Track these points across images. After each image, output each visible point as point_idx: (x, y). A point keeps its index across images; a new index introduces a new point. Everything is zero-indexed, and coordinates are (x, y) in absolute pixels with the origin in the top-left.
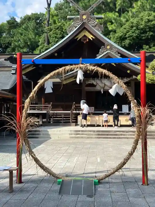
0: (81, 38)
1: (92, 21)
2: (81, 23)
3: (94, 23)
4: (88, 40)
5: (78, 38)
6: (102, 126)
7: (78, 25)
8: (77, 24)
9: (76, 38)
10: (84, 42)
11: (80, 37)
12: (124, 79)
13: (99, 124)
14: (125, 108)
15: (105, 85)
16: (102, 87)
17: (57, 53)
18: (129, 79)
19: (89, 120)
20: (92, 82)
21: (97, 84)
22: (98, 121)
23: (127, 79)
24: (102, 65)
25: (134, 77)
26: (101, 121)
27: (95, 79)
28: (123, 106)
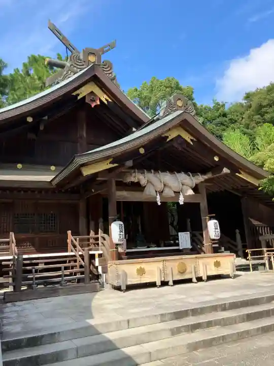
0: (85, 96)
1: (106, 70)
3: (109, 74)
4: (99, 103)
5: (78, 95)
6: (171, 283)
7: (79, 70)
8: (78, 68)
9: (74, 94)
10: (91, 106)
11: (83, 92)
12: (197, 177)
13: (166, 280)
14: (184, 240)
15: (165, 185)
16: (158, 190)
17: (32, 117)
18: (206, 177)
19: (141, 272)
20: (138, 179)
21: (148, 182)
22: (163, 271)
23: (203, 176)
24: (168, 140)
25: (226, 170)
26: (169, 271)
27: (144, 173)
28: (179, 234)
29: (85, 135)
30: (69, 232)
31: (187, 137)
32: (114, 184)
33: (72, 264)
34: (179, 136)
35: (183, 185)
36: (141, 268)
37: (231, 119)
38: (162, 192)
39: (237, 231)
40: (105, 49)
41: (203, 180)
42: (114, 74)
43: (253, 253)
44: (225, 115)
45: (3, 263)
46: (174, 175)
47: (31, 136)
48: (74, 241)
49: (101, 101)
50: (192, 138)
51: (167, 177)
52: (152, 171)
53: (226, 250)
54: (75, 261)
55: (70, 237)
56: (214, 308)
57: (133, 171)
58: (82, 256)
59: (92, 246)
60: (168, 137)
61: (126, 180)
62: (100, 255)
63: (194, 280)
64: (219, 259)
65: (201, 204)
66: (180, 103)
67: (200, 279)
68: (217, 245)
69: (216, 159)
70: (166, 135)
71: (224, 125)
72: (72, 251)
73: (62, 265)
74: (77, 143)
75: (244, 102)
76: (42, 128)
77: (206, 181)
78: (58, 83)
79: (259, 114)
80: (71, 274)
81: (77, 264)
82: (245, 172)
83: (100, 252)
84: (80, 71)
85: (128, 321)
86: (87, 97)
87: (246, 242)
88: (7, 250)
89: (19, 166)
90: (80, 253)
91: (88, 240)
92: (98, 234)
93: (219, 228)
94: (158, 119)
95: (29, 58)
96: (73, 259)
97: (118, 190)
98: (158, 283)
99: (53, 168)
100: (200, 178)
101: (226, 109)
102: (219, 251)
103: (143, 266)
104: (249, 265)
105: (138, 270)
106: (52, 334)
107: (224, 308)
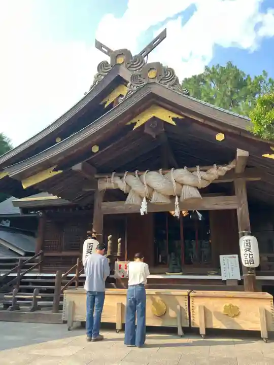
0: (113, 102)
1: (137, 65)
9: (101, 103)
11: (110, 99)
14: (230, 266)
16: (144, 195)
18: (227, 168)
24: (136, 127)
27: (124, 176)
28: (221, 257)
34: (154, 119)
50: (175, 116)
52: (136, 172)
60: (135, 124)
65: (237, 212)
66: (152, 74)
69: (219, 137)
70: (133, 121)
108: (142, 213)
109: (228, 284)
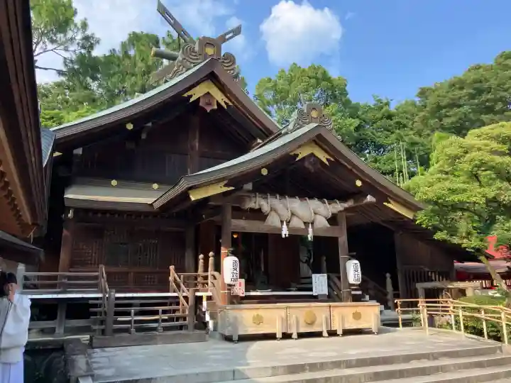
0: (199, 98)
1: (227, 65)
2: (199, 63)
3: (231, 70)
4: (216, 107)
5: (191, 96)
6: (295, 336)
7: (192, 65)
8: (191, 63)
9: (186, 95)
10: (206, 110)
11: (197, 93)
12: (333, 205)
13: (289, 332)
14: (320, 283)
15: (293, 214)
16: (284, 219)
17: (132, 123)
18: (346, 205)
19: (258, 320)
20: (259, 205)
21: (271, 210)
22: (285, 320)
23: (342, 204)
24: (298, 159)
25: (370, 198)
26: (293, 321)
27: (267, 198)
28: (313, 276)
29: (197, 145)
30: (172, 268)
31: (323, 156)
32: (229, 210)
33: (174, 307)
34: (312, 155)
35: (315, 214)
36: (258, 315)
37: (397, 123)
38: (289, 222)
39: (388, 275)
40: (227, 37)
41: (342, 209)
42: (236, 71)
43: (404, 305)
44: (390, 117)
45: (91, 302)
46: (305, 201)
47: (130, 145)
48: (178, 279)
49: (218, 104)
50: (329, 157)
51: (296, 204)
52: (278, 196)
53: (371, 299)
54: (178, 304)
55: (173, 274)
56: (337, 364)
57: (253, 195)
58: (186, 298)
59: (200, 287)
60: (297, 155)
61: (244, 206)
62: (209, 298)
63: (325, 334)
64: (359, 310)
65: (339, 239)
66: (314, 114)
67: (332, 333)
68: (360, 293)
69: (359, 183)
70: (296, 152)
71: (388, 131)
72: (174, 292)
73: (160, 309)
74: (187, 155)
75: (417, 100)
76: (144, 136)
77: (346, 210)
78: (166, 81)
79: (437, 118)
80: (171, 319)
81: (180, 307)
82: (395, 200)
83: (210, 294)
84: (194, 66)
85: (234, 372)
86: (201, 100)
87: (398, 290)
88: (95, 286)
89: (114, 182)
90: (184, 294)
91: (196, 279)
92: (208, 272)
93: (359, 269)
94: (287, 133)
95: (130, 35)
96: (176, 301)
97: (234, 217)
98: (279, 335)
99: (155, 186)
100: (338, 207)
101: (392, 109)
102: (363, 299)
103: (261, 313)
104: (398, 320)
105: (254, 318)
106: (148, 379)
107: (348, 364)
108: (283, 236)
109: (320, 299)
